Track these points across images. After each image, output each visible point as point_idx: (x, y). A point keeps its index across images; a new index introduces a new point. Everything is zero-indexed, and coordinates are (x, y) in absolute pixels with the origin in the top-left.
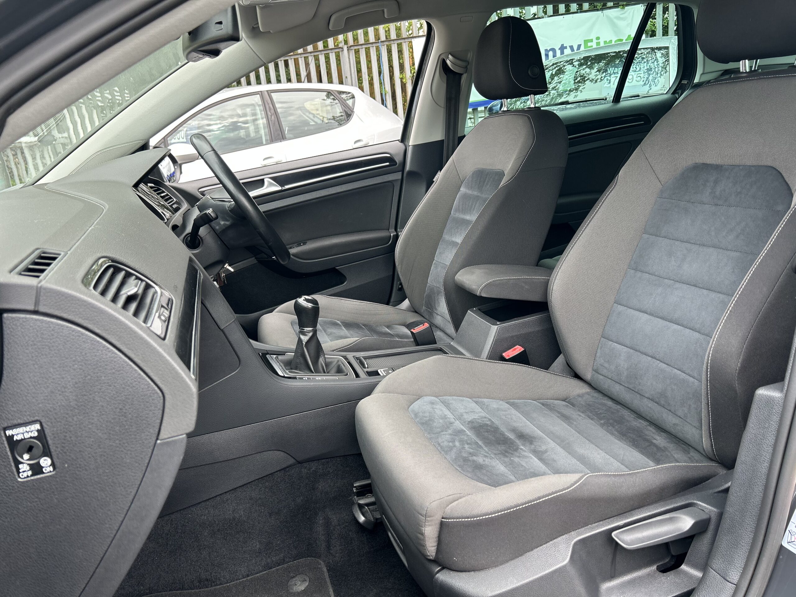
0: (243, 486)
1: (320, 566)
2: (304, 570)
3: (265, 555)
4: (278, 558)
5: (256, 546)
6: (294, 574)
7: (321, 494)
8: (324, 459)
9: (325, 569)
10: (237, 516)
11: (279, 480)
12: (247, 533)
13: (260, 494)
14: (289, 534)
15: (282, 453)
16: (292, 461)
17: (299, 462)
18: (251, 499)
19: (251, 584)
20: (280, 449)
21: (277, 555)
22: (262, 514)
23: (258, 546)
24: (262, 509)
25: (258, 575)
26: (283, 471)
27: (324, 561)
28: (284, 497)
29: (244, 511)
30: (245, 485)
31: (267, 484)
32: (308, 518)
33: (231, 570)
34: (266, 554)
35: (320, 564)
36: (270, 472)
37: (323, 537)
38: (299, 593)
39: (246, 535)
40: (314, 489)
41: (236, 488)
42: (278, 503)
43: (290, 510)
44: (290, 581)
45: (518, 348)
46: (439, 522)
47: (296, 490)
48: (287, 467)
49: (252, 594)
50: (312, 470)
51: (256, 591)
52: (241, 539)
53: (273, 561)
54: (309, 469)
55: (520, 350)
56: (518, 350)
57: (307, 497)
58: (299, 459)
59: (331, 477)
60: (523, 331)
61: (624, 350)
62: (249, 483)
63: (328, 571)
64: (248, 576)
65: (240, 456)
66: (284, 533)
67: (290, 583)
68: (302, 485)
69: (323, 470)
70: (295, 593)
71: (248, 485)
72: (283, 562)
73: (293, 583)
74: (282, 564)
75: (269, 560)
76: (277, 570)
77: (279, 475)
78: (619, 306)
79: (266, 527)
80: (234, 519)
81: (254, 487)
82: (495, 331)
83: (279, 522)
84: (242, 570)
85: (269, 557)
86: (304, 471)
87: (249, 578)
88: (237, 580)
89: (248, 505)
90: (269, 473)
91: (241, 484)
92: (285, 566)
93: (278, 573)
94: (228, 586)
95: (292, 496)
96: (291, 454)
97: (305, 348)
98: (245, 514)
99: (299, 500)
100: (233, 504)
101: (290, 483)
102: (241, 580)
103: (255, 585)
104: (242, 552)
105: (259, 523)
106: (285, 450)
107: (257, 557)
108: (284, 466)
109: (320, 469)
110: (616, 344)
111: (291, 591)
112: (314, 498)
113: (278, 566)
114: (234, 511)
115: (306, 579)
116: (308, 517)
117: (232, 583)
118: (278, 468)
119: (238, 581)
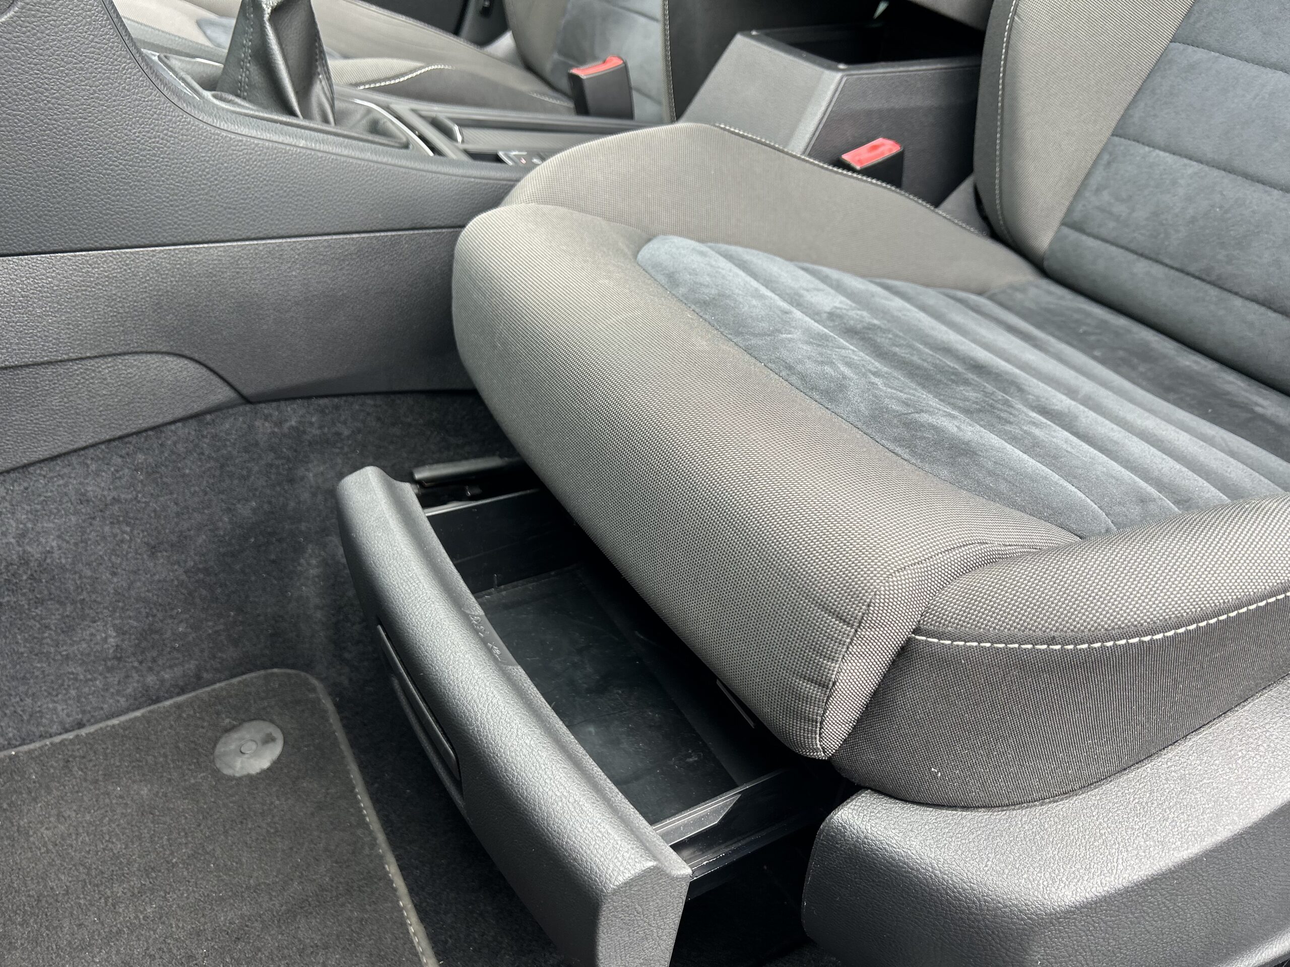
0: (53, 458)
1: (312, 696)
2: (264, 708)
3: (136, 664)
4: (178, 671)
5: (105, 640)
6: (235, 719)
7: (314, 495)
8: (326, 396)
9: (328, 704)
10: (34, 551)
11: (181, 448)
12: (73, 602)
13: (116, 488)
14: (214, 605)
15: (191, 365)
16: (223, 394)
17: (247, 400)
18: (84, 499)
19: (91, 753)
20: (187, 353)
21: (176, 665)
22: (125, 547)
23: (111, 640)
24: (124, 532)
25: (115, 721)
26: (193, 423)
27: (322, 680)
28: (196, 499)
29: (59, 537)
30: (59, 456)
31: (140, 457)
32: (273, 562)
33: (19, 710)
34: (141, 663)
35: (314, 690)
36: (151, 422)
37: (319, 615)
38: (252, 780)
39: (69, 608)
40: (291, 481)
41: (25, 466)
42: (178, 514)
43: (216, 536)
44: (223, 740)
45: (883, 145)
46: (900, 640)
47: (236, 482)
48: (209, 411)
49: (96, 782)
50: (287, 425)
51: (107, 776)
52: (53, 621)
53: (162, 681)
54: (279, 423)
55: (890, 150)
56: (886, 148)
57: (270, 503)
58: (247, 391)
59: (346, 449)
60: (900, 102)
61: (1190, 171)
62: (75, 451)
63: (339, 707)
64: (81, 725)
65: (38, 360)
66: (198, 600)
67: (220, 748)
68: (256, 468)
69: (321, 427)
70: (241, 778)
71: (74, 459)
72: (197, 682)
73: (233, 747)
74: (194, 689)
75: (151, 679)
76: (179, 706)
77: (180, 432)
78: (1190, 49)
79: (139, 584)
80: (25, 561)
81: (93, 467)
82: (832, 87)
83: (181, 571)
84: (59, 708)
85: (150, 669)
86: (263, 428)
87: (83, 732)
88: (42, 737)
89: (73, 519)
90: (145, 425)
91: (47, 455)
92: (202, 692)
93: (180, 716)
94: (11, 758)
95: (223, 497)
96: (221, 373)
97: (268, 25)
98: (64, 545)
99: (245, 511)
100: (18, 515)
101: (217, 460)
102: (57, 739)
103: (106, 755)
104: (59, 657)
105: (114, 574)
106: (203, 358)
107: (110, 670)
108: (197, 407)
109: (311, 424)
110: (1162, 153)
111: (227, 772)
112: (292, 504)
113: (179, 694)
114: (23, 535)
115: (274, 735)
116: (273, 557)
117: (25, 748)
118: (180, 413)
119: (48, 742)
